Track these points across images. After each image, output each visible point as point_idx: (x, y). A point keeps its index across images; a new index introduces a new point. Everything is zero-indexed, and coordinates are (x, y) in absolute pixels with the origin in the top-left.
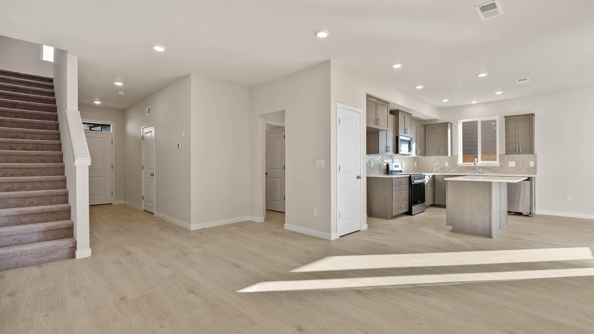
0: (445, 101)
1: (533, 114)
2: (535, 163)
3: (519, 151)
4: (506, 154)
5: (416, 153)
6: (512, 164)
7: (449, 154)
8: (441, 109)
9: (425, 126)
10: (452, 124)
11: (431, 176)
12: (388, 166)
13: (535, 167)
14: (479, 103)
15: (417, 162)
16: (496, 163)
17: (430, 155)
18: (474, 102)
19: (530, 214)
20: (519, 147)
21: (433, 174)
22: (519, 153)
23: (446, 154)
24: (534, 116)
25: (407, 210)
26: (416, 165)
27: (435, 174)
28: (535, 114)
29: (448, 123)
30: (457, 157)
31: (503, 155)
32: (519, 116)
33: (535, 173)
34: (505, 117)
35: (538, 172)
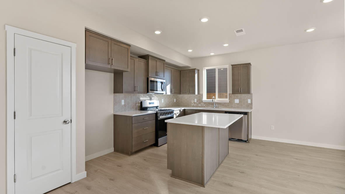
0: (190, 51)
1: (249, 64)
2: (252, 101)
3: (241, 91)
4: (233, 94)
5: (171, 92)
6: (237, 101)
7: (196, 93)
8: (192, 59)
9: (180, 71)
10: (199, 70)
11: (182, 110)
12: (141, 103)
13: (252, 103)
14: (215, 55)
15: (176, 99)
16: (227, 100)
17: (183, 93)
18: (212, 54)
19: (247, 140)
20: (241, 88)
21: (183, 108)
22: (240, 93)
23: (194, 93)
24: (251, 65)
25: (153, 142)
26: (175, 101)
27: (185, 108)
28: (251, 64)
29: (195, 69)
30: (202, 95)
31: (231, 94)
32: (240, 65)
33: (251, 108)
34: (232, 65)
35: (253, 107)
